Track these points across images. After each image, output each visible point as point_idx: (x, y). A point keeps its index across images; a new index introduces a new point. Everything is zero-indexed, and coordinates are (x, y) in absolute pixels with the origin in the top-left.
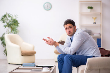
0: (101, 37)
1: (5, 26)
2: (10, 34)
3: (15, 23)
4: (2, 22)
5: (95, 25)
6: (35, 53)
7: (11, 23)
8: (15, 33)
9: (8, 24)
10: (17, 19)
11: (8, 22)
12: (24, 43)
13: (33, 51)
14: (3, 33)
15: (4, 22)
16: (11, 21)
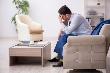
0: (104, 17)
1: (17, 7)
2: (21, 15)
3: (26, 4)
4: (14, 3)
5: (99, 5)
6: (43, 31)
7: (22, 4)
8: (26, 14)
9: (19, 5)
10: (27, 1)
11: (19, 3)
12: (33, 23)
13: (41, 29)
14: (15, 13)
15: (16, 4)
16: (22, 2)
